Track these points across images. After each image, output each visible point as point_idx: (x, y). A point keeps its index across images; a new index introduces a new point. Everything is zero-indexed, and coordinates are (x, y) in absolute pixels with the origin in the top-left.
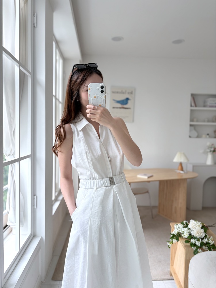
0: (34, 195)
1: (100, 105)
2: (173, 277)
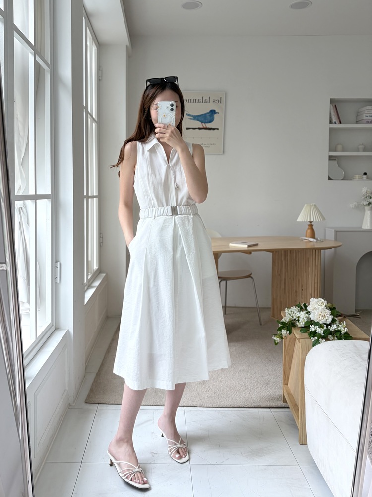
0: (57, 262)
1: (169, 124)
2: (287, 403)
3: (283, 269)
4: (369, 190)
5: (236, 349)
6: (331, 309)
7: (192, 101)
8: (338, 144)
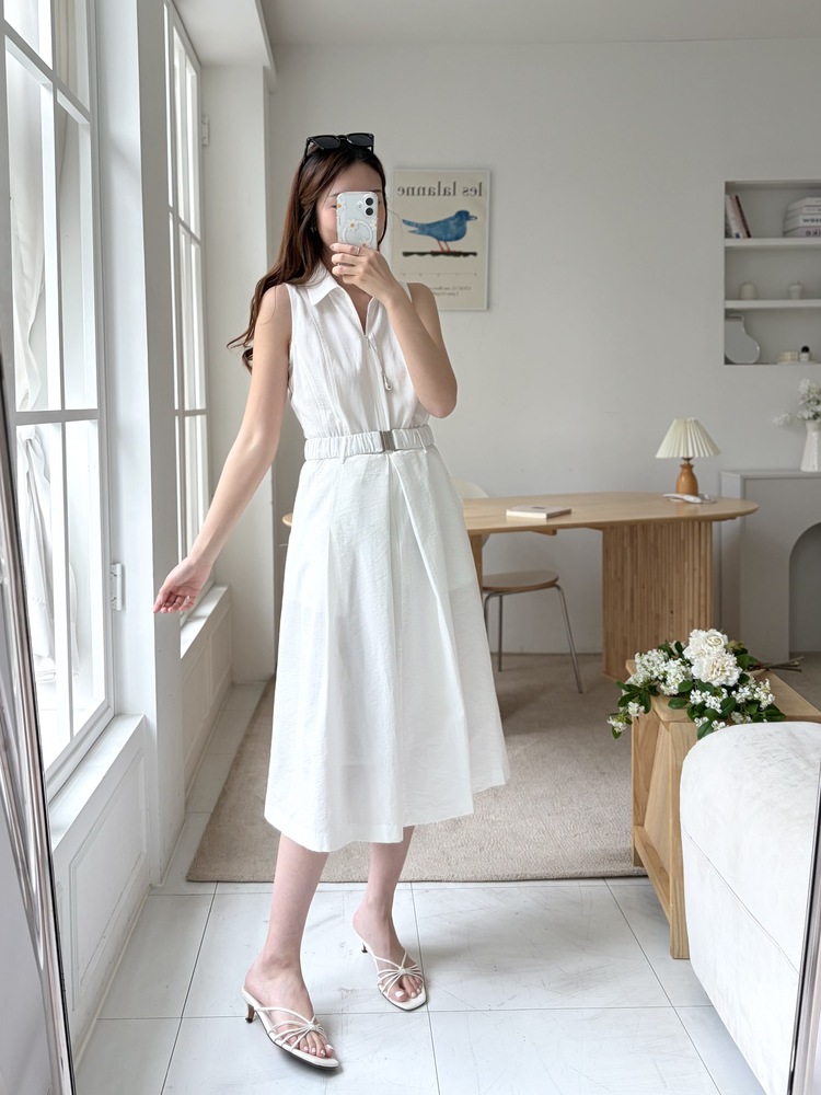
0: (115, 564)
1: (364, 245)
2: (643, 866)
3: (628, 567)
4: (814, 385)
5: (525, 750)
6: (736, 653)
7: (416, 192)
8: (745, 283)
